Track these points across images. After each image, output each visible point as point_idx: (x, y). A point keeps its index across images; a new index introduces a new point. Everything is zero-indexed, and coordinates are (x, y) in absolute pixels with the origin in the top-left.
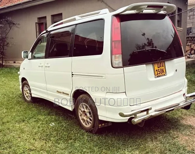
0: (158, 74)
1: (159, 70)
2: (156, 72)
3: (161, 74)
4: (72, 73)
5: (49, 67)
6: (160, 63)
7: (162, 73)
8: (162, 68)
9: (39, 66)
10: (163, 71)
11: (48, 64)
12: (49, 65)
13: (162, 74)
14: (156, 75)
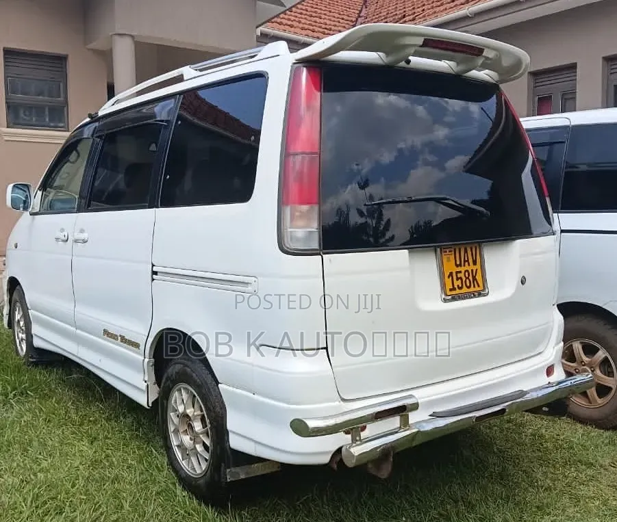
0: (454, 289)
1: (459, 275)
2: (448, 282)
3: (465, 290)
4: (153, 266)
5: (85, 242)
6: (466, 251)
7: (469, 287)
8: (472, 267)
9: (57, 239)
10: (474, 278)
11: (82, 231)
12: (84, 236)
13: (472, 289)
14: (448, 290)
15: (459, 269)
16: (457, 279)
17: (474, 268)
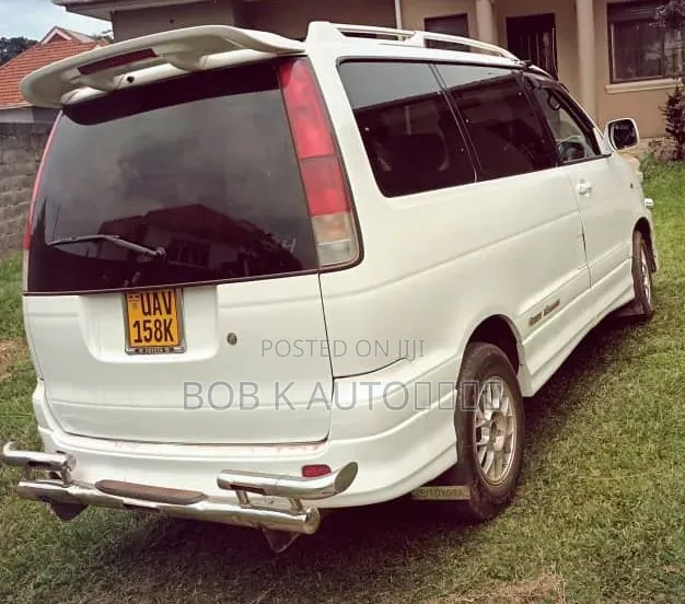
0: (139, 340)
1: (148, 325)
2: (134, 331)
3: (158, 344)
6: (156, 297)
7: (159, 340)
8: (164, 316)
10: (167, 330)
13: (163, 343)
14: (132, 341)
15: (148, 318)
16: (145, 329)
17: (168, 317)
